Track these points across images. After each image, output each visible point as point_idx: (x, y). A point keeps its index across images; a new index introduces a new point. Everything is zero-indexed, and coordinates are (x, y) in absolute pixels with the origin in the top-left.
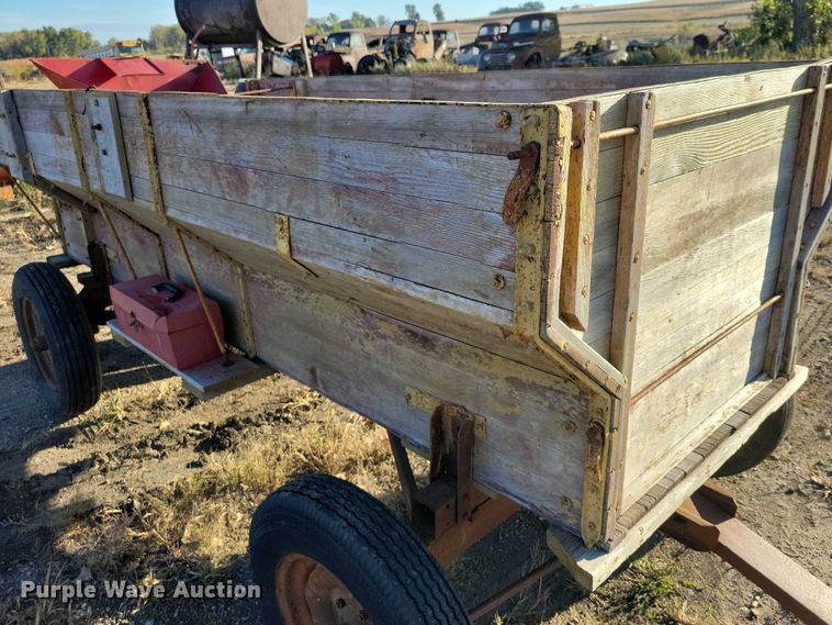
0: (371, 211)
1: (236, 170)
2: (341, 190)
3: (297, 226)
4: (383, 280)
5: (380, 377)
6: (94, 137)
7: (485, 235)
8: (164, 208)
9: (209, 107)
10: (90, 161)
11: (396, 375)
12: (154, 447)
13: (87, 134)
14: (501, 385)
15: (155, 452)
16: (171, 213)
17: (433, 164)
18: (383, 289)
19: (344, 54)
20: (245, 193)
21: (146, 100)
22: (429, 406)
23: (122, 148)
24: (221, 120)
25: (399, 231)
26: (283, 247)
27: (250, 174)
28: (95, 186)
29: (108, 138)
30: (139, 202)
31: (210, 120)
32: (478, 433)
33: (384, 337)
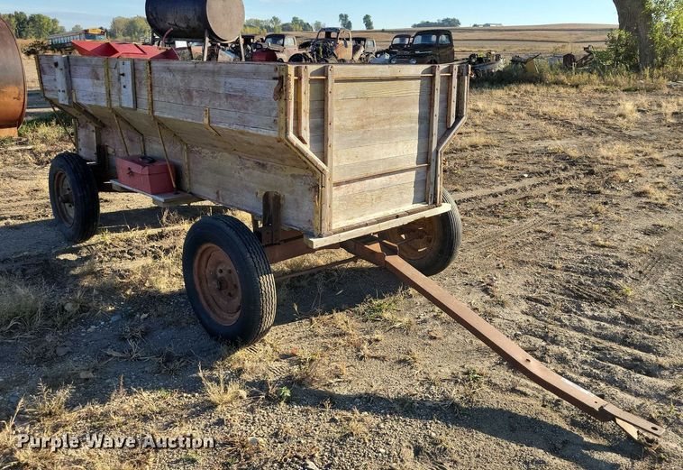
0: (238, 103)
1: (189, 92)
2: (228, 96)
3: (212, 111)
4: (241, 128)
5: (246, 187)
6: (119, 80)
7: (271, 106)
8: (153, 112)
9: (178, 66)
10: (114, 92)
11: (252, 185)
12: (129, 253)
13: (114, 80)
14: (290, 179)
15: (129, 257)
16: (156, 114)
17: (257, 84)
18: (242, 133)
19: (278, 51)
20: (192, 100)
21: (150, 63)
22: (261, 195)
23: (134, 84)
24: (184, 71)
25: (247, 109)
26: (206, 121)
27: (195, 93)
28: (115, 105)
29: (128, 81)
30: (140, 110)
31: (179, 71)
32: (282, 202)
33: (248, 168)
